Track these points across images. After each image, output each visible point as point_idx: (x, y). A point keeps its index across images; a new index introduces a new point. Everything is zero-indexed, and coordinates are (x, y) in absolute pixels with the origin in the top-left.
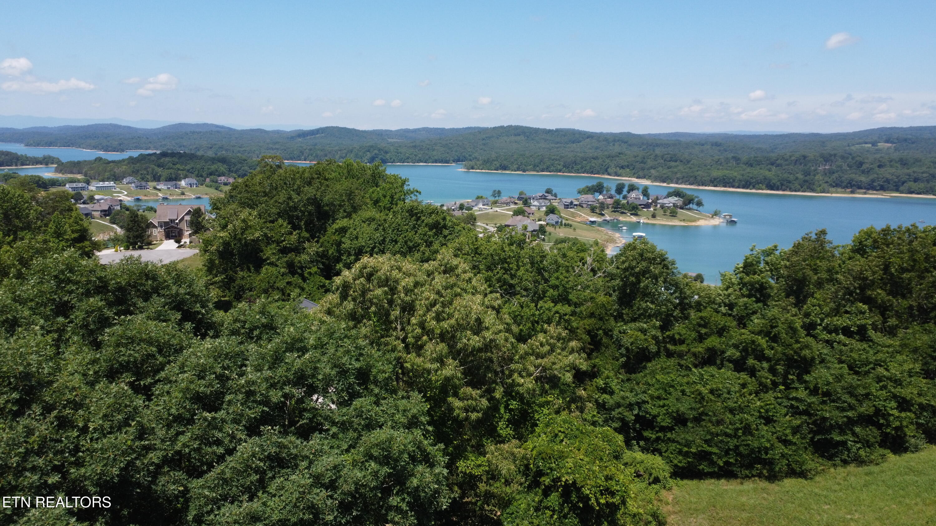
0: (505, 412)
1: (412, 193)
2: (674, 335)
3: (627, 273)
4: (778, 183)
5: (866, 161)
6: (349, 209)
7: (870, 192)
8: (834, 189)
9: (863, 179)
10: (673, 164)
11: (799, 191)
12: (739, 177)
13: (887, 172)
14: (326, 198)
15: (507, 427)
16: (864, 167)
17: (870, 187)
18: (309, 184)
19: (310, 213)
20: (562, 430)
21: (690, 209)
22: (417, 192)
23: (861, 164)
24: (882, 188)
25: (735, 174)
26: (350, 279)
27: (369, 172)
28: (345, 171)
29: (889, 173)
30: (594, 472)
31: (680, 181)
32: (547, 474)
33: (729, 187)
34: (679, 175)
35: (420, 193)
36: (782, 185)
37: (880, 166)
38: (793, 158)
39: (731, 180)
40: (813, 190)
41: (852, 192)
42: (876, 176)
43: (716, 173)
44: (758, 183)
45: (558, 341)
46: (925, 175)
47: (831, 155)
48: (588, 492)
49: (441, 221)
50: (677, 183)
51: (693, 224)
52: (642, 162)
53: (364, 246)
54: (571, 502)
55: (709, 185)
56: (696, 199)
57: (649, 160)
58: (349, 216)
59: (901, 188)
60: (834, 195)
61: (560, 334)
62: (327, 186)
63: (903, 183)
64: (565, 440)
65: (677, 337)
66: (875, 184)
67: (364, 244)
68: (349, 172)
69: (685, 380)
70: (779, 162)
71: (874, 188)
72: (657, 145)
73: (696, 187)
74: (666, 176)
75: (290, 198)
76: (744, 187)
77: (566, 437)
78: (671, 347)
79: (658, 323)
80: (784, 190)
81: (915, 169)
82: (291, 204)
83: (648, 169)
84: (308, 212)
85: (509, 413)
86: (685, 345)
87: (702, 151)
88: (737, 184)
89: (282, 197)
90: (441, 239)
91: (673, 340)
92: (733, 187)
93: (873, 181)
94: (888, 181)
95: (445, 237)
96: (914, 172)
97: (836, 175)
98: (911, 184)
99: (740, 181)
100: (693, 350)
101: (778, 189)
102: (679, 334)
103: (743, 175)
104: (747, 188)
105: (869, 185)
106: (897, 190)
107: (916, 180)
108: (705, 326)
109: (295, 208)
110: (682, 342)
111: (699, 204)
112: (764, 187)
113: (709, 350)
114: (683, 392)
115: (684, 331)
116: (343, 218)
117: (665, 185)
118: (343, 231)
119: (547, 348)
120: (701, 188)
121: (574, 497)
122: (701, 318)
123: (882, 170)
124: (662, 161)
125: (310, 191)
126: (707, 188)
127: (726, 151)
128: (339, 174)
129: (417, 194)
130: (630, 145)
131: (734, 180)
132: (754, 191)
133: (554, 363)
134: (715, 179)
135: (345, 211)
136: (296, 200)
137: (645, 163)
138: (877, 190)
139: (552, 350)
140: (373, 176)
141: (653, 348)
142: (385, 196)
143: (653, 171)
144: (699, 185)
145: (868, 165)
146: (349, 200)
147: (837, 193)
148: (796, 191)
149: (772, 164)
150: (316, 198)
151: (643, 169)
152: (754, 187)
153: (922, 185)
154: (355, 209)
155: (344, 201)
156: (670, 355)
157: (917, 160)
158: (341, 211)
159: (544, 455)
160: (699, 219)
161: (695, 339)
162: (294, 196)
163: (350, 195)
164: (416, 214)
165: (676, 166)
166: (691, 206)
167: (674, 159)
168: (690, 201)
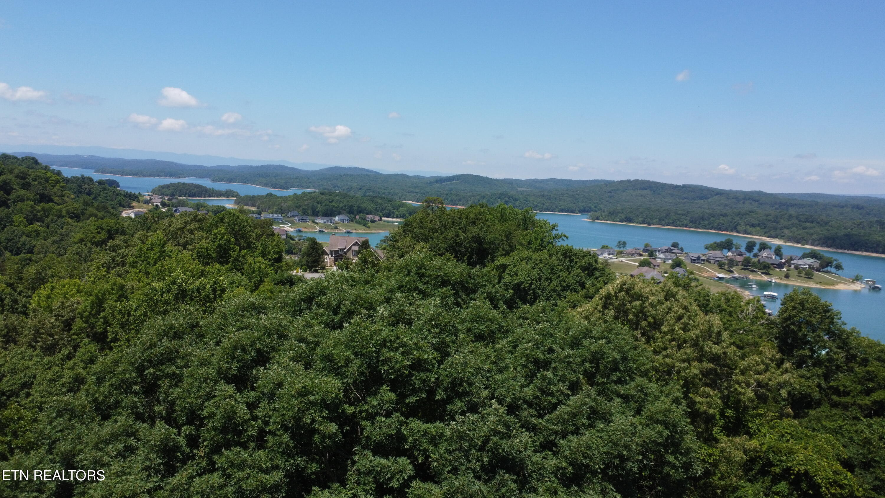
0: (720, 419)
1: (560, 237)
2: (838, 386)
6: (507, 248)
10: (808, 225)
14: (488, 237)
15: (721, 432)
18: (474, 223)
19: (473, 249)
20: (789, 432)
21: (827, 272)
22: (565, 236)
25: (880, 239)
27: (520, 216)
28: (499, 215)
30: (823, 466)
31: (816, 243)
32: (777, 465)
33: (873, 252)
34: (815, 237)
35: (567, 238)
39: (875, 245)
45: (773, 361)
48: (820, 481)
49: (594, 264)
50: (812, 245)
51: (831, 287)
52: (774, 222)
53: (522, 283)
54: (801, 490)
55: (849, 249)
56: (835, 262)
57: (782, 220)
58: (507, 254)
61: (774, 356)
62: (489, 226)
64: (791, 440)
65: (841, 388)
67: (522, 280)
68: (502, 215)
69: (854, 428)
72: (792, 205)
74: (800, 236)
75: (457, 235)
77: (792, 438)
78: (835, 398)
79: (820, 372)
82: (458, 240)
83: (781, 229)
84: (471, 248)
85: (724, 420)
86: (850, 397)
87: (842, 214)
89: (451, 234)
90: (593, 280)
91: (836, 391)
95: (597, 278)
100: (859, 402)
102: (844, 386)
108: (871, 380)
109: (460, 244)
110: (846, 394)
111: (838, 267)
113: (875, 402)
114: (851, 438)
115: (848, 383)
116: (501, 256)
117: (799, 245)
118: (504, 267)
119: (762, 367)
121: (804, 486)
122: (868, 372)
124: (797, 221)
125: (474, 230)
127: (869, 214)
128: (494, 216)
129: (565, 238)
130: (761, 204)
131: (877, 246)
133: (770, 380)
134: (856, 243)
135: (503, 249)
136: (462, 237)
137: (777, 223)
139: (766, 370)
140: (525, 220)
141: (816, 395)
142: (536, 239)
143: (786, 231)
144: (837, 248)
146: (508, 239)
150: (479, 237)
151: (775, 229)
154: (512, 249)
155: (502, 240)
156: (835, 405)
158: (500, 249)
159: (775, 449)
160: (837, 283)
161: (861, 392)
162: (461, 234)
163: (509, 236)
164: (570, 256)
165: (811, 228)
166: (829, 268)
167: (810, 220)
168: (828, 263)
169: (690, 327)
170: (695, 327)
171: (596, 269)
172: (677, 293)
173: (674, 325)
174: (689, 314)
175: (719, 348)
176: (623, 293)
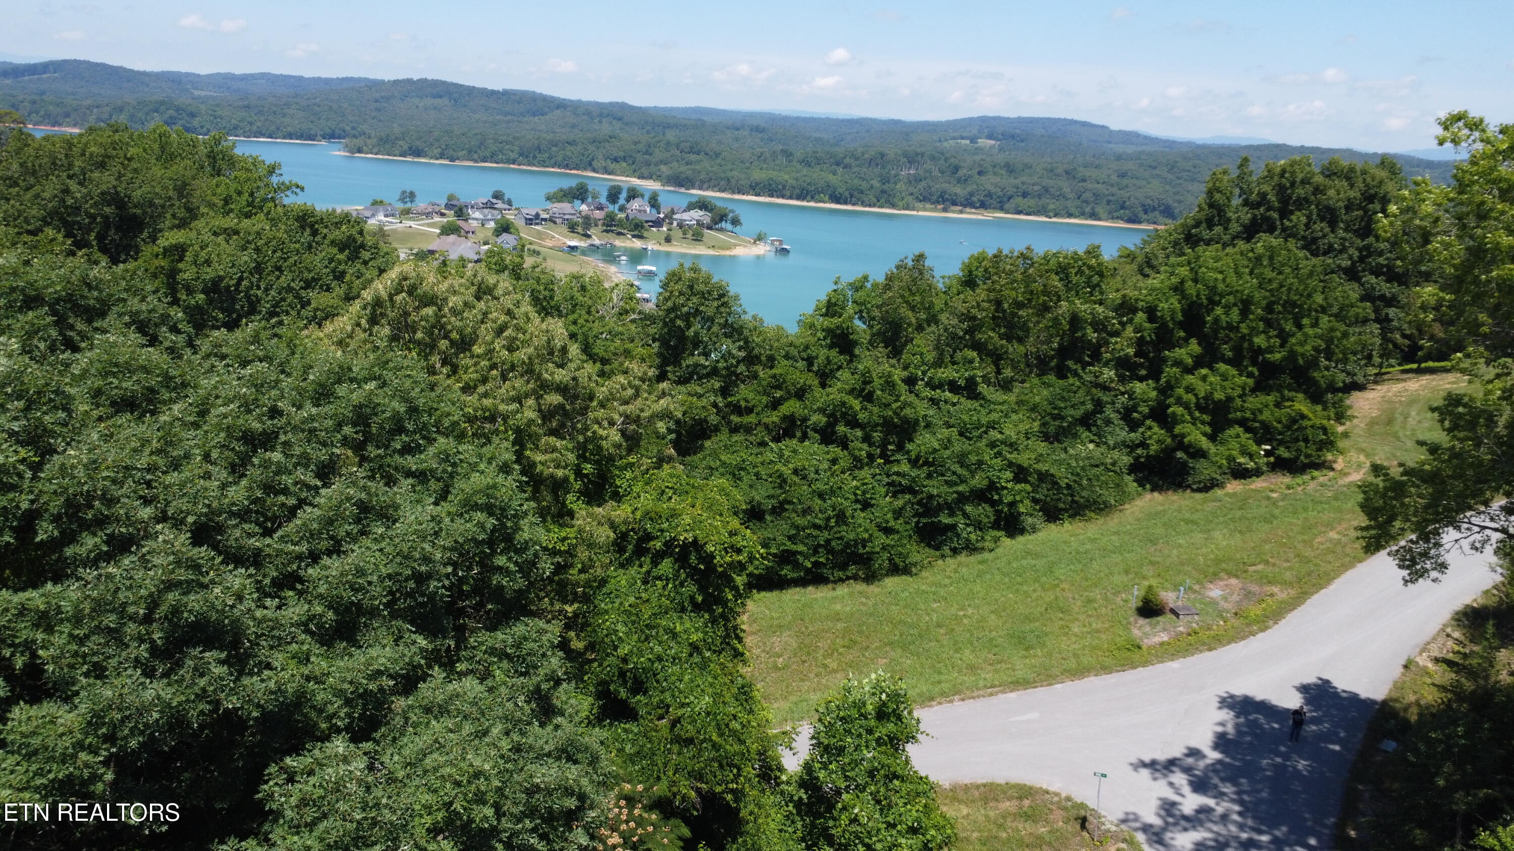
0: (576, 480)
1: (288, 188)
2: (738, 401)
3: (672, 315)
4: (847, 194)
5: (963, 164)
6: (181, 213)
7: (968, 210)
8: (921, 205)
9: (959, 191)
10: (693, 157)
11: (874, 206)
12: (791, 182)
13: (989, 182)
14: (139, 192)
15: (578, 499)
16: (961, 173)
17: (968, 203)
18: (102, 165)
19: (106, 218)
20: (670, 485)
21: (721, 230)
22: (298, 187)
23: (956, 169)
24: (983, 206)
25: (786, 177)
26: (384, 295)
27: (203, 151)
28: (156, 146)
29: (992, 184)
30: (716, 527)
31: (706, 185)
32: (657, 537)
33: (778, 197)
35: (302, 189)
36: (852, 196)
37: (980, 173)
38: (866, 156)
39: (780, 187)
40: (893, 206)
41: (945, 210)
42: (975, 187)
43: (758, 175)
44: (819, 193)
45: (644, 382)
46: (1036, 188)
47: (917, 154)
48: (713, 549)
49: (358, 236)
50: (701, 188)
51: (728, 253)
52: (647, 153)
53: (221, 278)
54: (690, 566)
55: (748, 194)
56: (731, 215)
57: (657, 150)
58: (183, 224)
59: (1007, 206)
60: (921, 213)
61: (645, 373)
62: (135, 170)
63: (1010, 198)
64: (674, 497)
65: (743, 404)
66: (975, 199)
67: (222, 273)
68: (162, 148)
69: (760, 459)
70: (847, 161)
71: (972, 205)
72: (669, 126)
73: (730, 196)
74: (684, 176)
75: (66, 191)
76: (798, 198)
77: (674, 493)
78: (735, 419)
79: (717, 385)
80: (854, 204)
81: (1024, 179)
82: (70, 202)
83: (656, 165)
84: (102, 216)
85: (582, 481)
86: (754, 415)
87: (737, 139)
88: (788, 193)
89: (50, 189)
90: (358, 266)
91: (738, 410)
92: (783, 197)
93: (971, 194)
94: (990, 195)
95: (365, 263)
96: (1023, 183)
97: (923, 184)
98: (1019, 200)
99: (794, 187)
100: (765, 420)
101: (846, 203)
102: (747, 401)
103: (797, 179)
104: (803, 200)
105: (967, 200)
106: (1002, 209)
107: (1025, 195)
108: (778, 387)
109: (77, 209)
110: (749, 410)
111: (736, 222)
112: (827, 198)
113: (785, 418)
114: (757, 475)
115: (751, 396)
116: (171, 228)
117: (683, 190)
118: (179, 252)
119: (630, 392)
120: (737, 197)
121: (693, 560)
122: (774, 376)
123: (983, 178)
124: (678, 152)
125: (105, 180)
126: (745, 197)
127: (772, 140)
128: (145, 150)
129: (298, 191)
130: (627, 124)
131: (784, 187)
132: (812, 204)
133: (642, 410)
134: (757, 184)
135: (174, 216)
136: (79, 195)
137: (651, 154)
138: (976, 208)
139: (637, 395)
140: (212, 156)
141: (714, 419)
142: (239, 193)
143: (663, 168)
144: (733, 193)
145: (965, 171)
146: (181, 196)
147: (925, 210)
148: (870, 206)
149: (838, 164)
150: (117, 193)
151: (648, 164)
152: (813, 199)
153: (1031, 202)
154: (192, 214)
155: (170, 198)
156: (735, 430)
157: (1028, 166)
158: (168, 216)
159: (653, 515)
160: (735, 245)
161: (766, 406)
162: (73, 186)
163: (182, 189)
164: (312, 226)
165: (699, 162)
166: (723, 224)
167: (695, 149)
168: (722, 217)
169: (518, 343)
170: (526, 343)
171: (363, 246)
172: (495, 286)
173: (493, 342)
174: (515, 321)
175: (564, 372)
176: (404, 294)
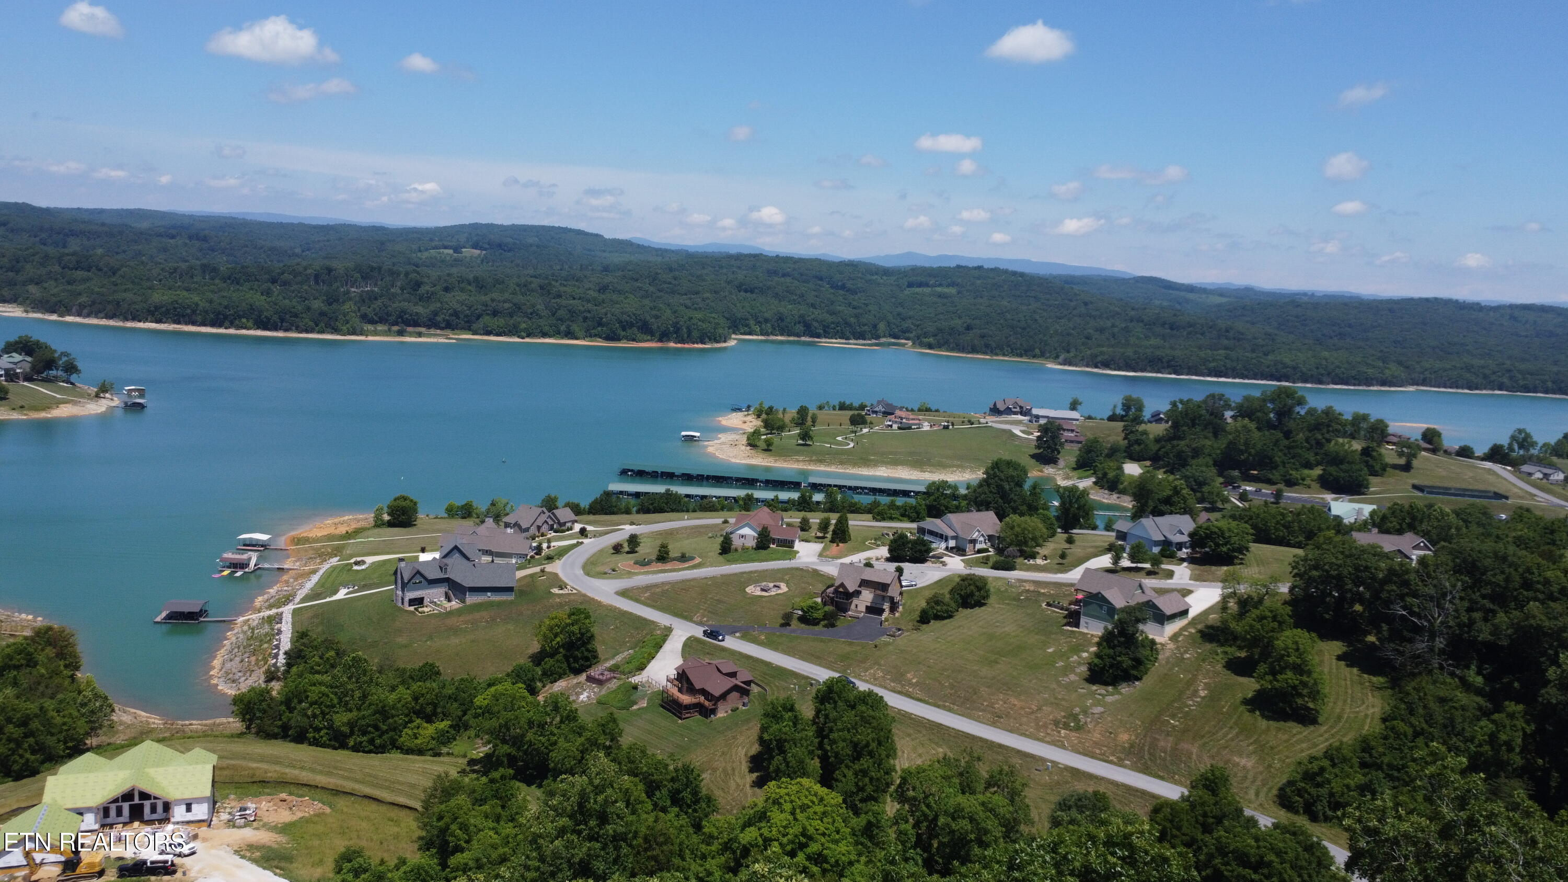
4: (275, 318)
5: (426, 280)
7: (432, 331)
8: (370, 327)
9: (420, 310)
10: (80, 274)
11: (311, 331)
12: (203, 305)
13: (455, 300)
16: (424, 289)
17: (432, 324)
21: (47, 380)
23: (418, 285)
24: (449, 326)
25: (196, 299)
29: (458, 302)
31: (85, 311)
33: (187, 323)
34: (83, 299)
36: (282, 320)
37: (447, 289)
38: (309, 271)
39: (189, 311)
40: (336, 331)
41: (401, 333)
42: (439, 305)
43: (158, 297)
44: (240, 317)
46: (507, 305)
47: (372, 269)
51: (43, 415)
52: (11, 269)
56: (64, 359)
57: (28, 266)
59: (474, 326)
60: (370, 338)
63: (479, 317)
66: (439, 319)
70: (286, 276)
71: (436, 326)
72: (74, 234)
73: (120, 324)
74: (54, 299)
76: (213, 324)
80: (286, 330)
81: (495, 295)
83: (24, 284)
87: (165, 250)
88: (199, 318)
92: (194, 323)
93: (436, 314)
94: (456, 314)
96: (493, 300)
97: (379, 303)
98: (486, 319)
99: (206, 312)
101: (275, 329)
103: (211, 302)
104: (220, 326)
105: (430, 320)
106: (469, 328)
107: (495, 313)
111: (71, 368)
112: (250, 324)
117: (54, 317)
120: (129, 324)
123: (448, 295)
124: (57, 268)
126: (141, 325)
127: (213, 250)
130: (12, 231)
131: (194, 312)
132: (232, 331)
134: (157, 308)
137: (17, 272)
138: (442, 329)
143: (32, 289)
144: (126, 319)
145: (427, 288)
147: (376, 333)
148: (307, 332)
149: (274, 281)
151: (12, 284)
152: (232, 325)
153: (500, 321)
157: (498, 282)
160: (59, 403)
165: (88, 279)
166: (53, 373)
167: (83, 263)
